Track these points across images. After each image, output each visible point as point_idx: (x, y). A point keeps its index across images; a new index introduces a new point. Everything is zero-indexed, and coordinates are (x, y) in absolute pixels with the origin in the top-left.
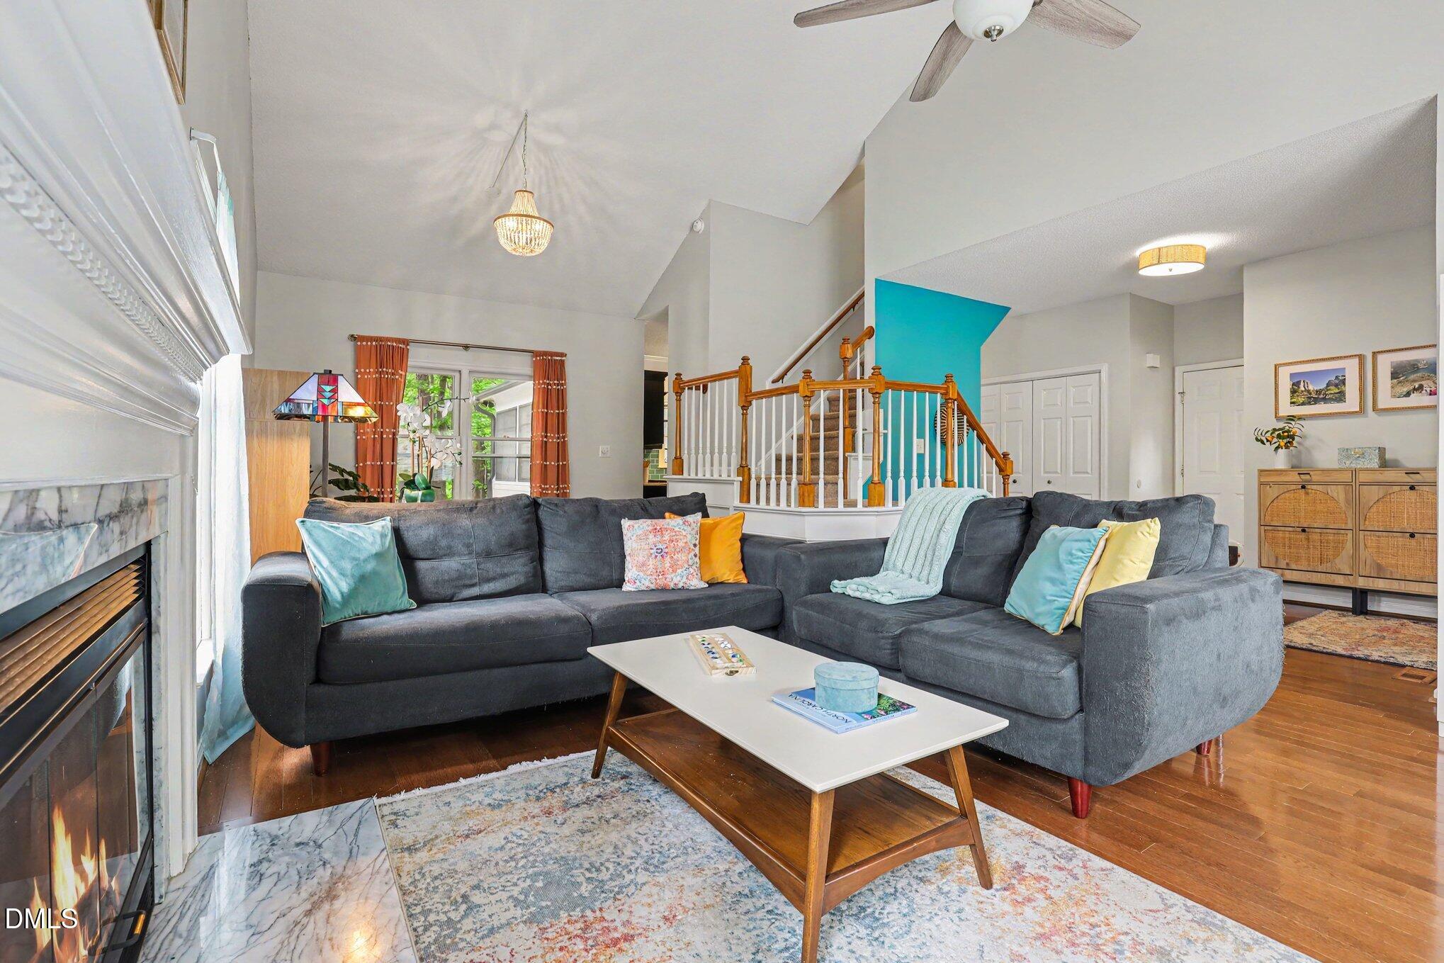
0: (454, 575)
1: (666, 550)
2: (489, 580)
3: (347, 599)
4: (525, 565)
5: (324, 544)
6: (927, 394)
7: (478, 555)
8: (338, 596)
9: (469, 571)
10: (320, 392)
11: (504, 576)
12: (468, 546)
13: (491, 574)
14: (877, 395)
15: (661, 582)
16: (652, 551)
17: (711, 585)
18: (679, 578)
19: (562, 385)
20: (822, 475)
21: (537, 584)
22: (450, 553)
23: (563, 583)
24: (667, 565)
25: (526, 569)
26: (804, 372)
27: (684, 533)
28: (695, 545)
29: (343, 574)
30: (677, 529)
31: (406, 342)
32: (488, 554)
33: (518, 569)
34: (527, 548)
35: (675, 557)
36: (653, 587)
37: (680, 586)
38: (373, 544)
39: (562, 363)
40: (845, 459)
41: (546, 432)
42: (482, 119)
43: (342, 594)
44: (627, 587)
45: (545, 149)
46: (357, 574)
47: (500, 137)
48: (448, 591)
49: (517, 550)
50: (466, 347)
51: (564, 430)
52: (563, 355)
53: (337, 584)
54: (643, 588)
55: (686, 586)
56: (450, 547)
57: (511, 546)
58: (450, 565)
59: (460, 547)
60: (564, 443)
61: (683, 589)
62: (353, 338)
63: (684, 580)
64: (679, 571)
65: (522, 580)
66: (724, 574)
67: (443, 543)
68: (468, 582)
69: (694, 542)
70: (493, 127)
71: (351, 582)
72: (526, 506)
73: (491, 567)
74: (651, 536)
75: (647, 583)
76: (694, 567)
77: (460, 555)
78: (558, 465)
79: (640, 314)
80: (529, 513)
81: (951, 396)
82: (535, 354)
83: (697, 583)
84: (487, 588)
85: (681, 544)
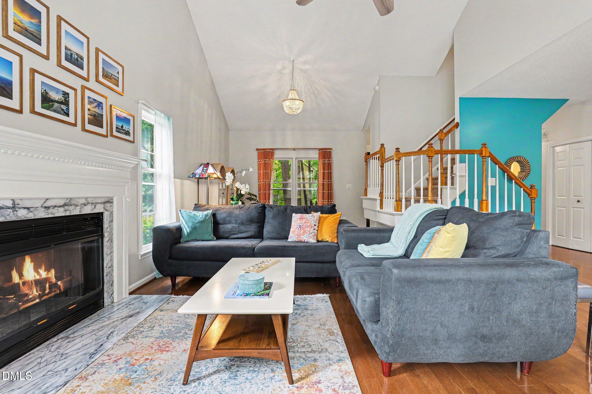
0: (229, 230)
1: (302, 226)
2: (241, 233)
3: (189, 234)
4: (255, 228)
5: (185, 217)
6: (467, 155)
7: (239, 224)
8: (186, 233)
9: (235, 229)
10: (203, 170)
11: (247, 232)
12: (236, 220)
13: (242, 231)
14: (430, 158)
15: (299, 239)
16: (298, 226)
17: (318, 241)
18: (305, 238)
19: (330, 161)
20: (422, 197)
21: (259, 235)
22: (230, 223)
23: (268, 236)
24: (302, 232)
25: (256, 230)
26: (396, 149)
27: (311, 220)
28: (315, 225)
29: (188, 227)
30: (308, 218)
31: (273, 149)
32: (242, 224)
33: (252, 229)
34: (258, 222)
35: (305, 229)
36: (297, 240)
37: (306, 241)
38: (201, 218)
39: (330, 152)
40: (441, 189)
41: (324, 179)
42: (279, 67)
43: (187, 233)
44: (289, 240)
45: (305, 71)
46: (193, 227)
47: (287, 71)
48: (227, 235)
49: (253, 223)
50: (294, 149)
51: (331, 179)
52: (331, 149)
53: (186, 230)
54: (294, 240)
55: (308, 241)
56: (230, 220)
57: (251, 221)
58: (229, 226)
59: (233, 221)
60: (331, 184)
61: (307, 242)
62: (257, 150)
63: (307, 239)
64: (305, 235)
65: (253, 234)
66: (327, 238)
67: (228, 219)
68: (233, 233)
69: (315, 223)
70: (284, 68)
71: (191, 229)
72: (260, 207)
73: (242, 228)
74: (299, 221)
75: (295, 239)
76: (313, 234)
77: (233, 223)
78: (329, 192)
79: (363, 129)
80: (261, 210)
81: (484, 155)
82: (320, 149)
83: (313, 241)
84: (240, 235)
85: (308, 224)
